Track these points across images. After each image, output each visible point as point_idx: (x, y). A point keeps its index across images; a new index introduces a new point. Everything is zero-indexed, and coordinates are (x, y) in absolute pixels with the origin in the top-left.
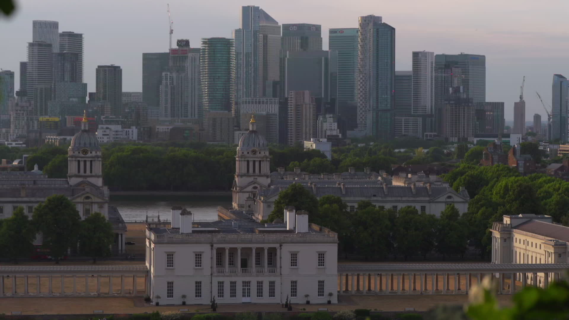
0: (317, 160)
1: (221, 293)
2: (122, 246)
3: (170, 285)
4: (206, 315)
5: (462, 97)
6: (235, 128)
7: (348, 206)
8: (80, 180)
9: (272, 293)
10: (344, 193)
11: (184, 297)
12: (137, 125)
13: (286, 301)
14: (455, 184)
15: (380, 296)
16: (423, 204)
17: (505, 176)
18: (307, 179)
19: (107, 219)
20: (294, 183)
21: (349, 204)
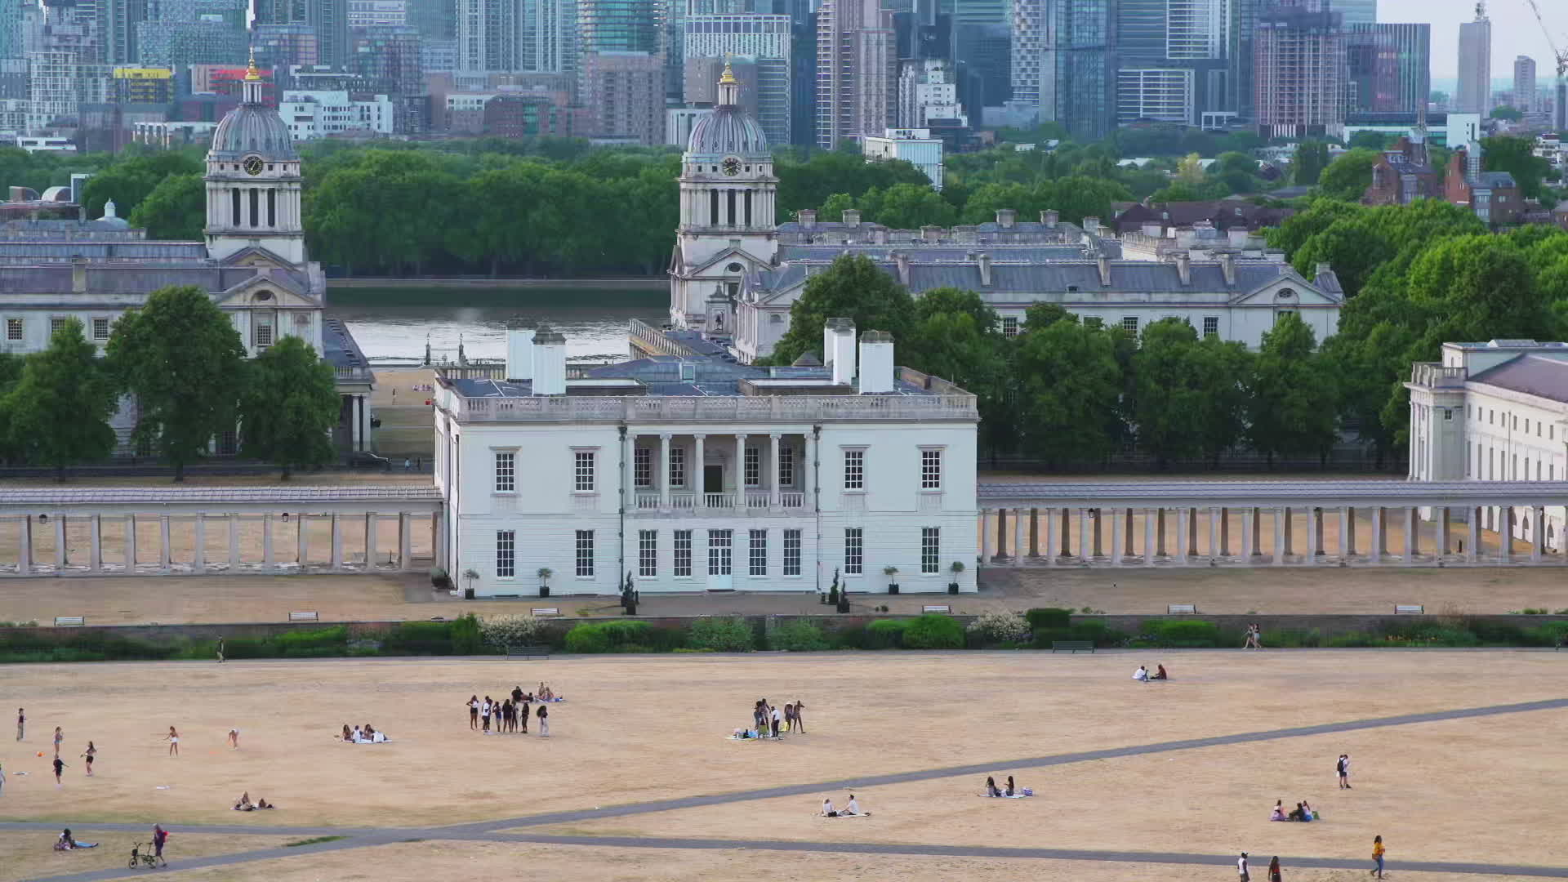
0: (906, 190)
1: (648, 564)
2: (362, 433)
3: (506, 541)
4: (607, 625)
5: (1310, 9)
6: (669, 100)
7: (999, 319)
8: (239, 244)
9: (792, 564)
10: (986, 280)
11: (544, 573)
12: (393, 91)
13: (832, 584)
14: (1299, 255)
15: (1095, 573)
16: (1212, 313)
17: (1443, 233)
18: (880, 242)
19: (320, 355)
20: (846, 252)
21: (1001, 313)
